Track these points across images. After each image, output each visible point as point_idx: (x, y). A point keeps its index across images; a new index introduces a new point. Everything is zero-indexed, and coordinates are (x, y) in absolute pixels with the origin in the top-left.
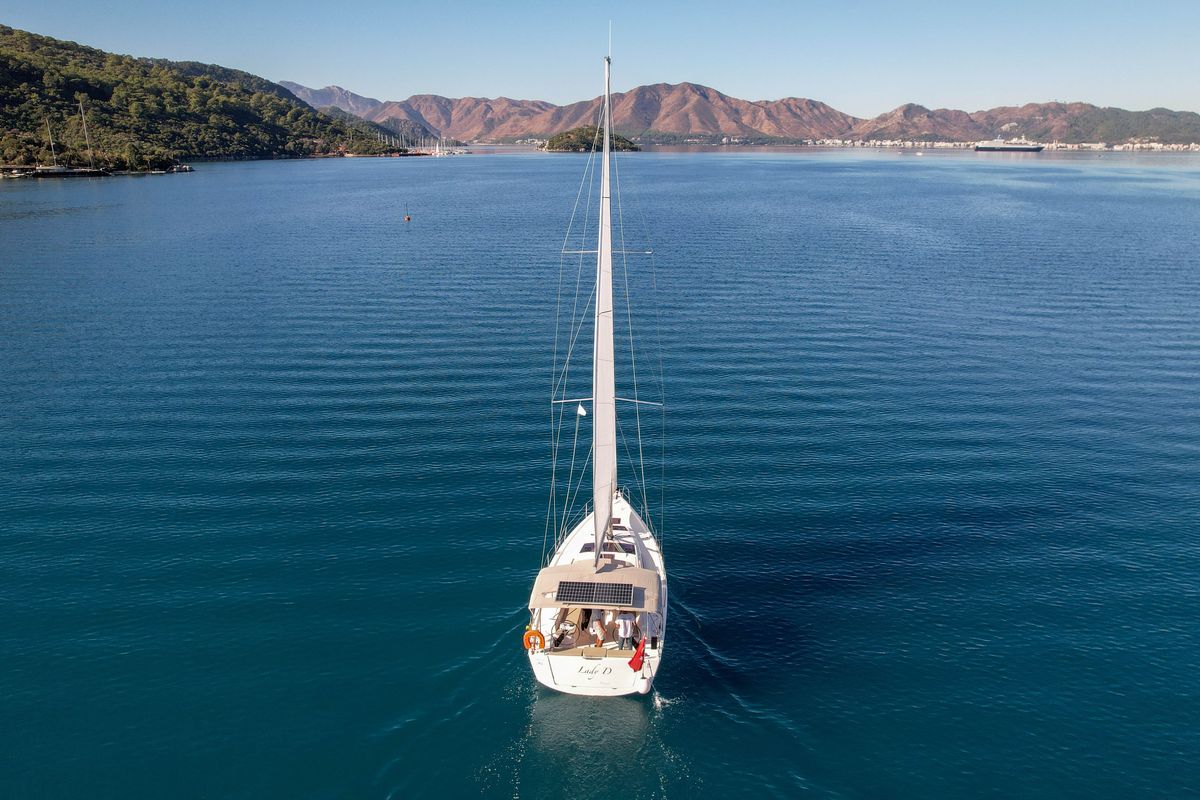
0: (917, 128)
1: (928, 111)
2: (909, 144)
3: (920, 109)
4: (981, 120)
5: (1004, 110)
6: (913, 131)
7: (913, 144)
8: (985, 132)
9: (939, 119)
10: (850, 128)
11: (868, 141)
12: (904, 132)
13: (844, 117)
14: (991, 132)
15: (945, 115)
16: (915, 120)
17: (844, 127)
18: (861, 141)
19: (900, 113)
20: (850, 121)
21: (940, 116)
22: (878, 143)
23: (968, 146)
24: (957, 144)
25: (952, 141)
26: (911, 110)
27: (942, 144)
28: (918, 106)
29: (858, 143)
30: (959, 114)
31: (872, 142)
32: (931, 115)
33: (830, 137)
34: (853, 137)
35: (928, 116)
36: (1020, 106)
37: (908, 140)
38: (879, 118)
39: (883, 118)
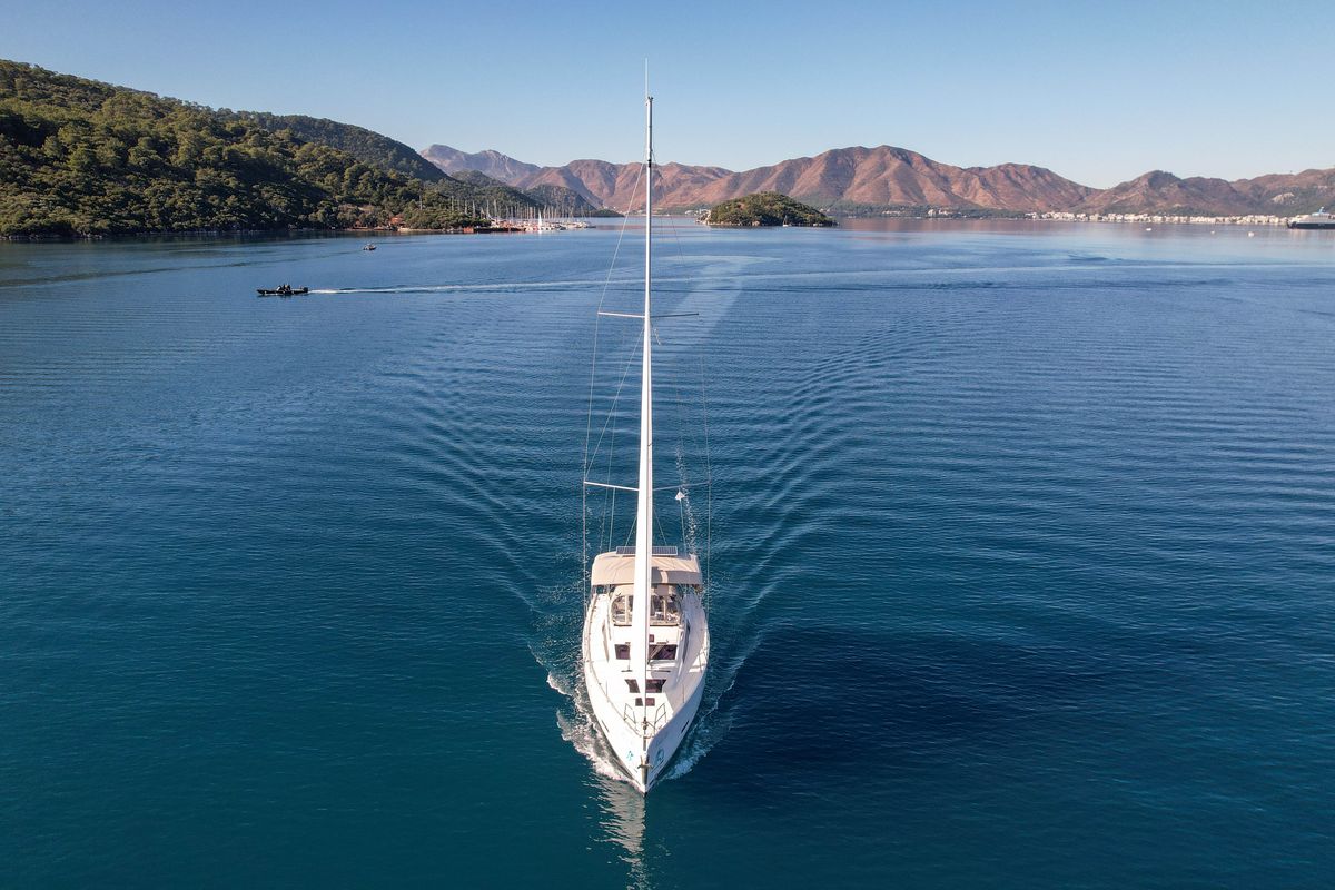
0: (1166, 199)
1: (1179, 179)
2: (1158, 219)
3: (1169, 178)
4: (1246, 189)
5: (1273, 178)
6: (1161, 203)
7: (1164, 220)
8: (1251, 204)
9: (1193, 189)
10: (1081, 199)
11: (1106, 214)
12: (1151, 204)
13: (1075, 186)
14: (1259, 204)
15: (1198, 183)
16: (1164, 190)
17: (1076, 197)
18: (1097, 215)
19: (1144, 183)
20: (1081, 191)
21: (1193, 185)
22: (1119, 217)
23: (1235, 221)
24: (1221, 219)
25: (1212, 216)
26: (1157, 179)
27: (1201, 220)
28: (1166, 174)
29: (1094, 218)
30: (1217, 183)
31: (1112, 216)
32: (1183, 184)
33: (1058, 210)
34: (1088, 210)
35: (1180, 186)
36: (1295, 173)
37: (1157, 213)
38: (1117, 188)
39: (1123, 188)
